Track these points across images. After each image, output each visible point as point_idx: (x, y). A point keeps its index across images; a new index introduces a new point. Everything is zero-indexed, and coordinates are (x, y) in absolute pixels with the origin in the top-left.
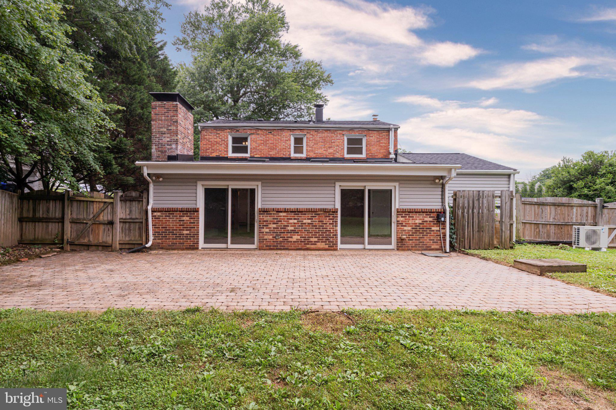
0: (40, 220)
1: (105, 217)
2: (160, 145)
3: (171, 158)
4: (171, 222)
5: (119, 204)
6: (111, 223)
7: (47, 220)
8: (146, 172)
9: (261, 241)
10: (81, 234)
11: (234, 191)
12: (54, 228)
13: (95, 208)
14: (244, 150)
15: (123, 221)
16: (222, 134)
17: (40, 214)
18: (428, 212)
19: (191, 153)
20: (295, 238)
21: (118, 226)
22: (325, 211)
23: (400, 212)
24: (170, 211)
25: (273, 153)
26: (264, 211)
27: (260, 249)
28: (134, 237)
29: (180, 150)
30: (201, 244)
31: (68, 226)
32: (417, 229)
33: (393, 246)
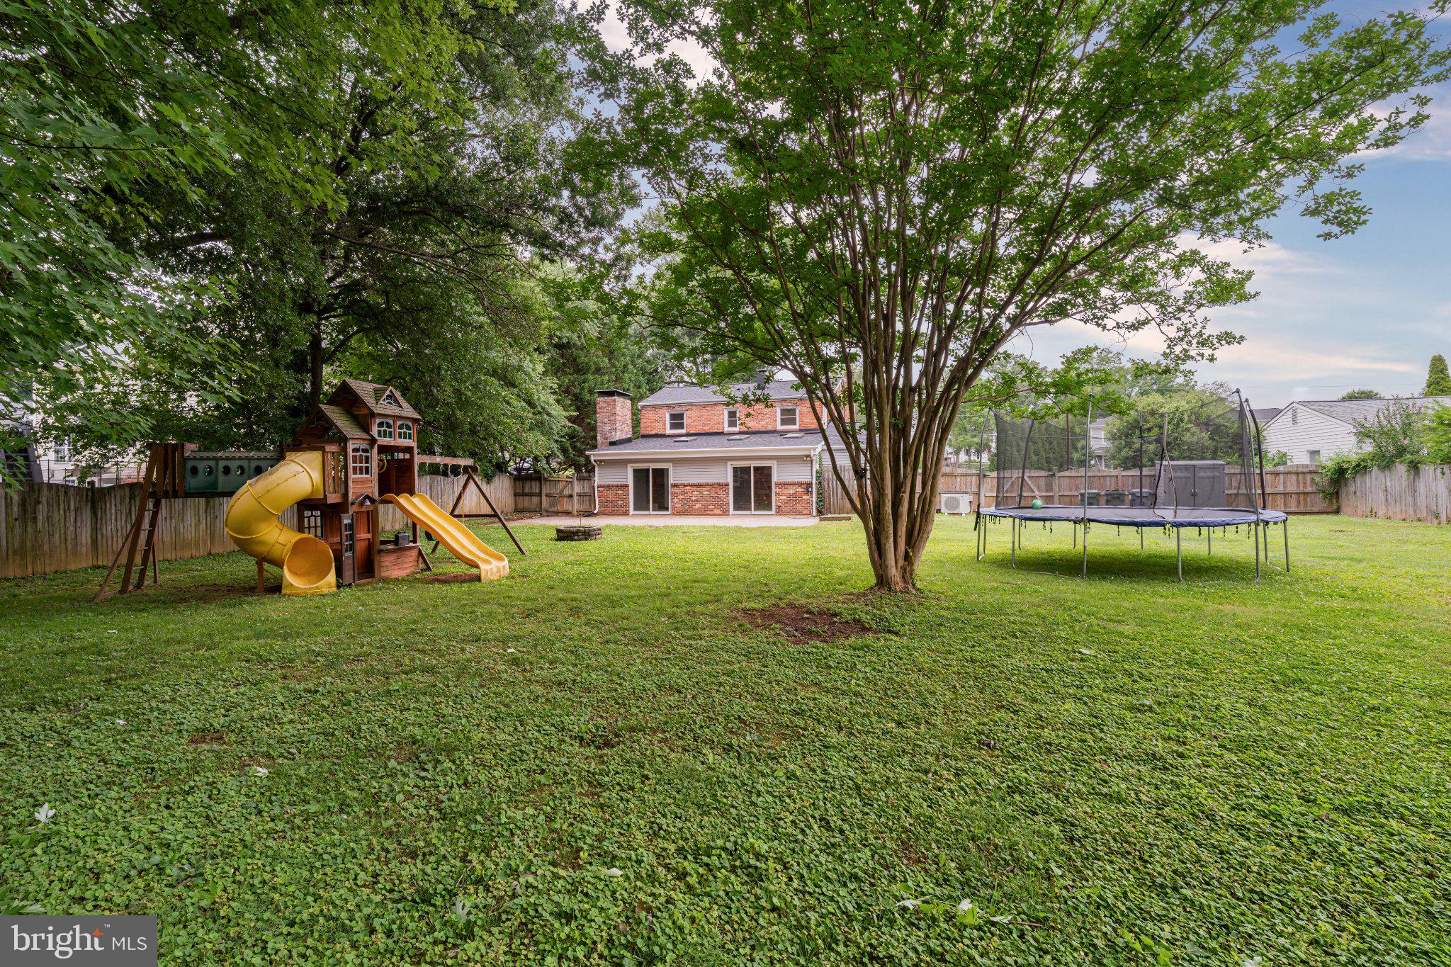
0: (527, 495)
1: (567, 492)
2: (603, 434)
3: (612, 444)
4: (610, 495)
5: (576, 483)
6: (571, 496)
7: (531, 495)
8: (592, 459)
9: (674, 508)
10: (553, 504)
11: (654, 470)
12: (535, 500)
13: (561, 486)
14: (681, 426)
15: (579, 495)
16: (660, 411)
17: (527, 490)
18: (800, 484)
19: (630, 435)
20: (698, 506)
21: (575, 498)
22: (720, 485)
23: (778, 484)
24: (609, 487)
25: (707, 429)
26: (675, 486)
27: (673, 514)
28: (585, 507)
29: (618, 436)
30: (632, 511)
31: (544, 498)
32: (791, 498)
33: (773, 512)
